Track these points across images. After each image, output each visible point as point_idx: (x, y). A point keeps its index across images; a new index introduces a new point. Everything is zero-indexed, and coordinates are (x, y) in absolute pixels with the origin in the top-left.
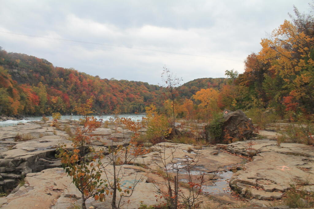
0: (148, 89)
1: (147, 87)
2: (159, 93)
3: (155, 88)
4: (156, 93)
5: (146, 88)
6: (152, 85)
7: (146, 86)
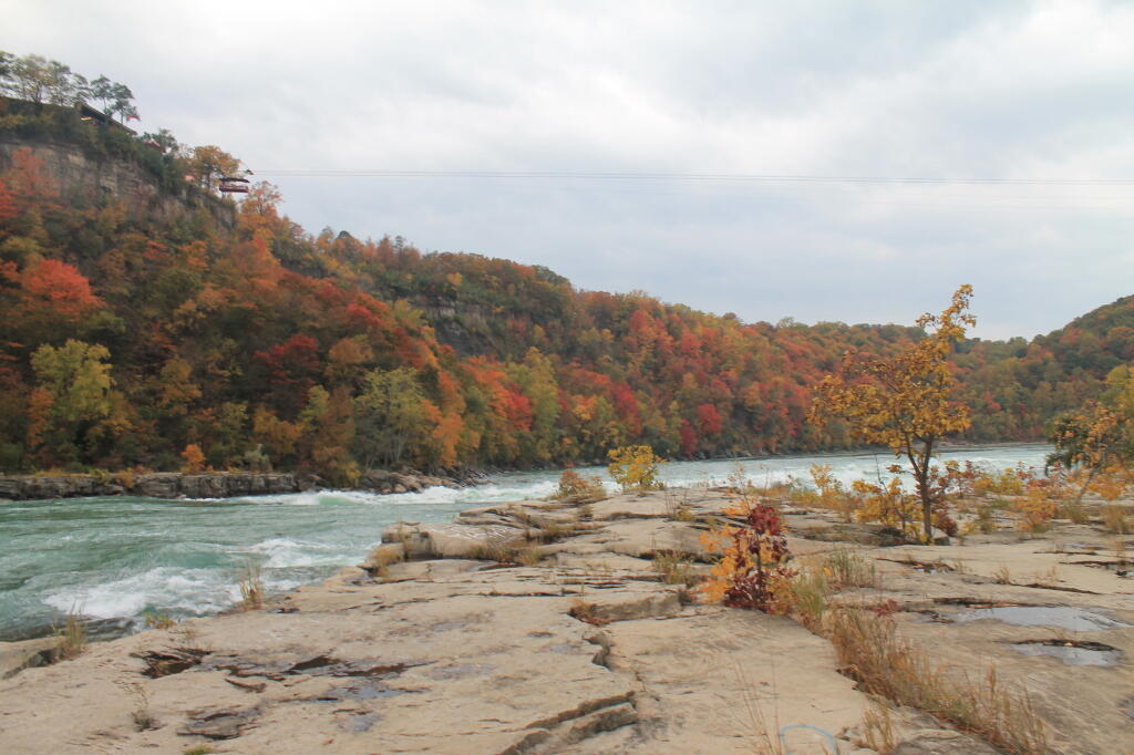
4: (961, 366)
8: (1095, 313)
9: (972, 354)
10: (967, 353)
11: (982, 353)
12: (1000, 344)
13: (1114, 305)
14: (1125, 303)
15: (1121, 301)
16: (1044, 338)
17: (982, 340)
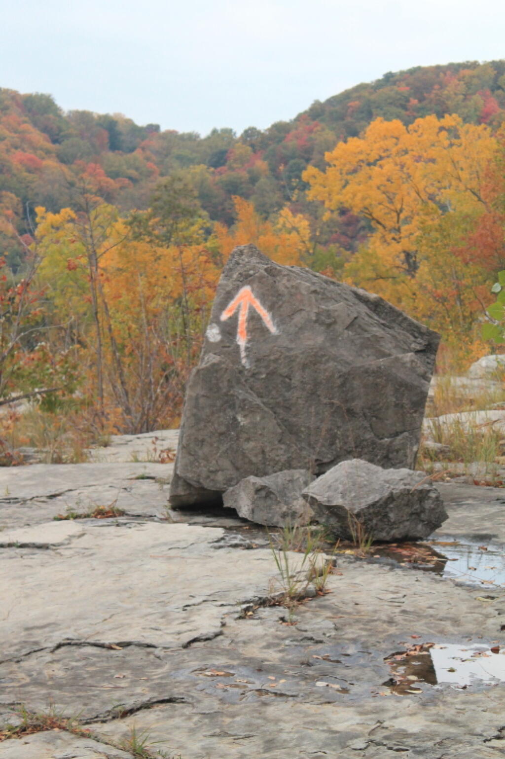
0: (55, 141)
1: (45, 130)
2: (133, 173)
3: (106, 134)
4: (115, 175)
5: (38, 137)
6: (83, 117)
7: (35, 124)
8: (347, 96)
9: (137, 154)
10: (132, 150)
11: (157, 153)
12: (191, 138)
13: (379, 85)
14: (394, 83)
15: (389, 78)
16: (259, 133)
17: (163, 129)
